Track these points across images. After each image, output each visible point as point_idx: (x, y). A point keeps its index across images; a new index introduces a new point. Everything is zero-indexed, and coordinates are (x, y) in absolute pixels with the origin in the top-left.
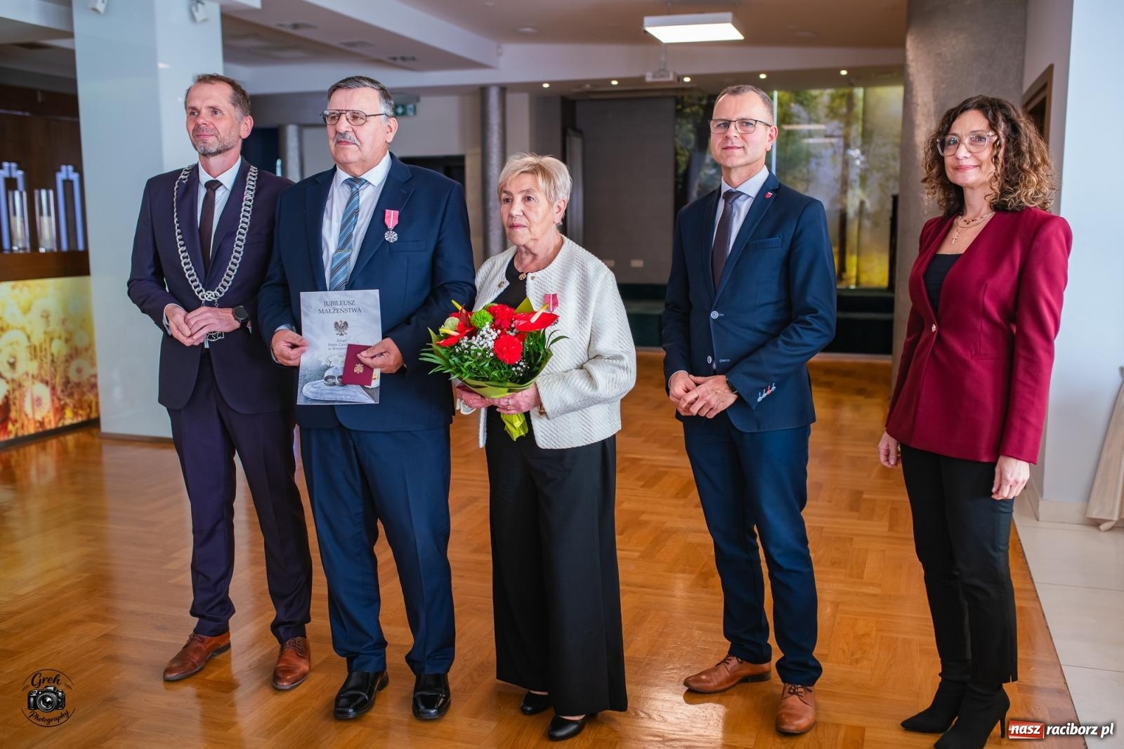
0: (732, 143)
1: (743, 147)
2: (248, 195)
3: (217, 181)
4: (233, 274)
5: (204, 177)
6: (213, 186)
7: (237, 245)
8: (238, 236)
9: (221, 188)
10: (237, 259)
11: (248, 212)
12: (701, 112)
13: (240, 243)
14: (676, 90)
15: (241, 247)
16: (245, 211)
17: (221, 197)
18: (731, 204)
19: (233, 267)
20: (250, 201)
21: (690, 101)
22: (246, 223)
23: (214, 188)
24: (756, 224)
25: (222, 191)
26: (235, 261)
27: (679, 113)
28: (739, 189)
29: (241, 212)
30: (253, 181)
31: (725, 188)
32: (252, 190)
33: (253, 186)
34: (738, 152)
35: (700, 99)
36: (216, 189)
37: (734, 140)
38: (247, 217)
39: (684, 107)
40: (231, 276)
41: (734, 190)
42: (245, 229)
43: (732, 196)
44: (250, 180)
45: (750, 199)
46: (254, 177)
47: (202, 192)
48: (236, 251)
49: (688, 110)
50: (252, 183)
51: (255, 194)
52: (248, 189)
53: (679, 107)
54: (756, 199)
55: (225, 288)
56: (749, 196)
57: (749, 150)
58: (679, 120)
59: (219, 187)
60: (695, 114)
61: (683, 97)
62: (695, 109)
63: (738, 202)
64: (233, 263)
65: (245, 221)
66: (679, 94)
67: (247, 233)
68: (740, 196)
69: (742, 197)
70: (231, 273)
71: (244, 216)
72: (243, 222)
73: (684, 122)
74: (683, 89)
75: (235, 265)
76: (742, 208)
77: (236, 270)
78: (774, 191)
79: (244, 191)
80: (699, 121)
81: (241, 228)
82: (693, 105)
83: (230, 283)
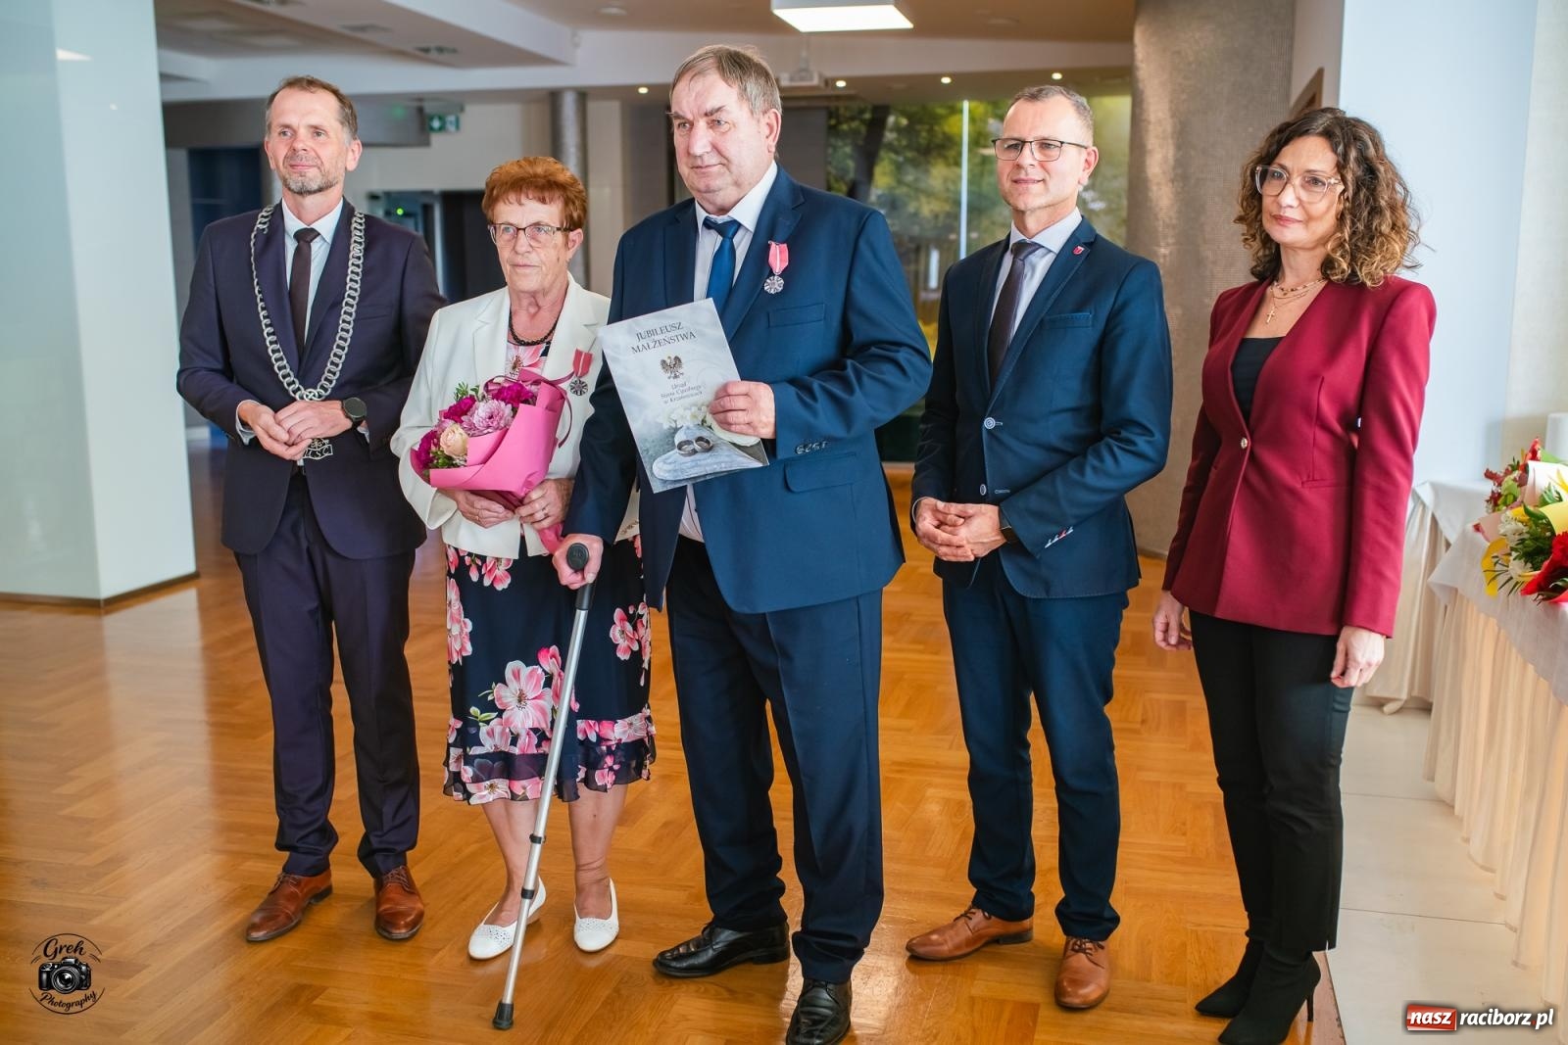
0: (1027, 174)
1: (1043, 180)
2: (356, 251)
3: (313, 230)
4: (340, 362)
5: (293, 224)
6: (306, 236)
7: (344, 321)
8: (345, 308)
9: (318, 239)
10: (345, 340)
11: (357, 274)
12: (863, 129)
13: (348, 318)
14: (828, 98)
15: (349, 323)
16: (352, 272)
17: (319, 252)
18: (1023, 260)
19: (339, 352)
20: (359, 258)
21: (848, 114)
22: (356, 290)
23: (308, 239)
24: (1058, 292)
25: (319, 245)
26: (342, 343)
27: (833, 130)
28: (1036, 240)
29: (347, 275)
30: (360, 230)
31: (1017, 237)
32: (360, 243)
33: (361, 237)
34: (1036, 188)
35: (862, 111)
36: (311, 241)
37: (1030, 170)
38: (356, 282)
39: (839, 123)
40: (337, 365)
41: (1028, 241)
42: (354, 298)
43: (1024, 249)
44: (355, 228)
45: (1052, 254)
46: (361, 224)
47: (291, 246)
48: (343, 330)
49: (845, 127)
50: (358, 233)
51: (365, 249)
52: (355, 242)
53: (833, 122)
54: (1058, 255)
55: (331, 382)
56: (1050, 251)
57: (1051, 184)
58: (833, 141)
59: (315, 237)
60: (855, 132)
61: (837, 109)
62: (855, 124)
63: (1033, 258)
64: (338, 347)
65: (353, 287)
66: (833, 104)
67: (357, 304)
68: (1034, 251)
69: (1040, 252)
70: (336, 360)
71: (351, 280)
72: (351, 288)
73: (840, 143)
74: (838, 98)
75: (343, 349)
76: (1038, 268)
77: (344, 357)
78: (1085, 245)
79: (350, 245)
80: (861, 142)
81: (349, 296)
82: (852, 119)
83: (338, 374)
